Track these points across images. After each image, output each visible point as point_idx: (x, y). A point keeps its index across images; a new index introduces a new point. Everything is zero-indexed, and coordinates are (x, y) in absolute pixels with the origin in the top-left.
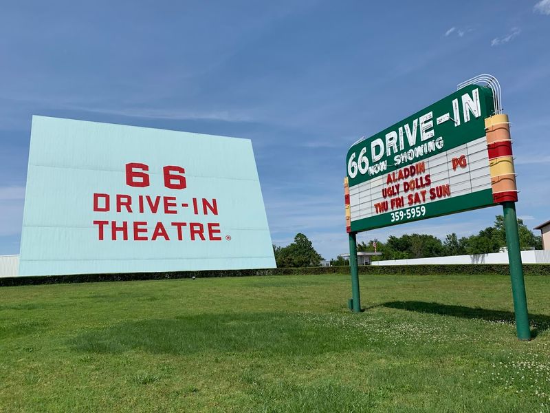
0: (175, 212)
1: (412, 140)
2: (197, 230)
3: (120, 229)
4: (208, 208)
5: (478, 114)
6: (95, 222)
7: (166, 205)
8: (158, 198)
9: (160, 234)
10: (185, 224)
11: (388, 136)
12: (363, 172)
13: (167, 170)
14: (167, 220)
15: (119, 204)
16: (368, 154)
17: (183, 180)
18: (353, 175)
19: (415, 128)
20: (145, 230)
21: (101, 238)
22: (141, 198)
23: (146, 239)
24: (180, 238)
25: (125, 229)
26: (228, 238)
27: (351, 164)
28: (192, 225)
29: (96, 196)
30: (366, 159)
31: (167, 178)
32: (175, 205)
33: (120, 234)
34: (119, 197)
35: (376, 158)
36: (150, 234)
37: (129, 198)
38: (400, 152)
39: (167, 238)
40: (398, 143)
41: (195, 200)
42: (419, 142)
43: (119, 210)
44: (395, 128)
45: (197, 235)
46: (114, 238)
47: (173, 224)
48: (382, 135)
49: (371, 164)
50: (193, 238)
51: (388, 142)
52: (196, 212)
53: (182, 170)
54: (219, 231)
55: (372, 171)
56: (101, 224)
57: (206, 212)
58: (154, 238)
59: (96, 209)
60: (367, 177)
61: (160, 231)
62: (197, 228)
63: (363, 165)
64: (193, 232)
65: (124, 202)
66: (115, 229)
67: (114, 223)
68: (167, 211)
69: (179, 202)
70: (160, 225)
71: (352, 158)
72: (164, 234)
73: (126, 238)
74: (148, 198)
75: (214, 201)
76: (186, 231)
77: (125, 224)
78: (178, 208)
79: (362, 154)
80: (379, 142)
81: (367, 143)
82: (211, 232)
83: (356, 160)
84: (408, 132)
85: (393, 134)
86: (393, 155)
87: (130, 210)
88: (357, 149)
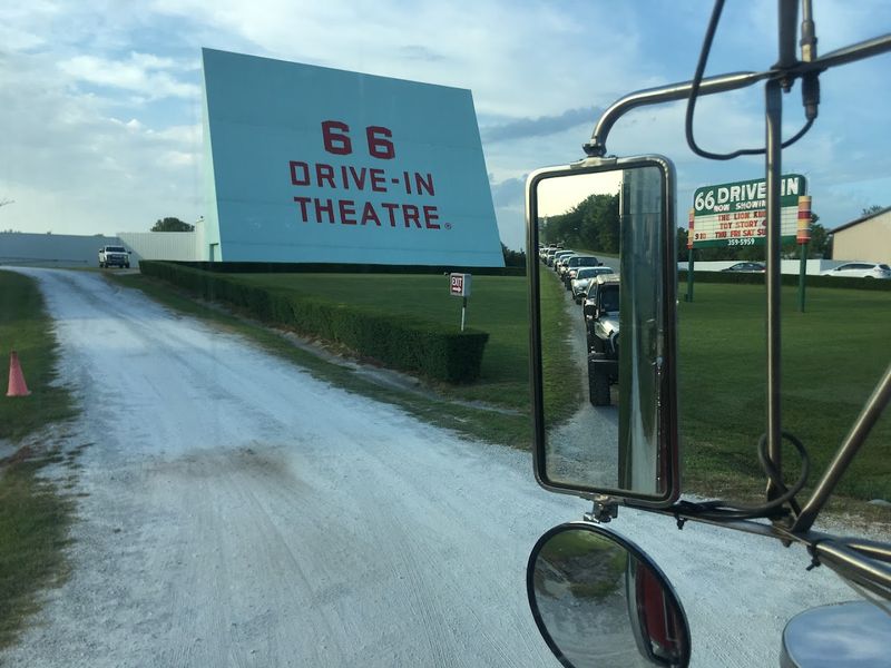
0: (385, 190)
1: (751, 196)
2: (411, 215)
3: (324, 209)
4: (422, 186)
5: (796, 192)
6: (296, 199)
7: (374, 180)
8: (364, 170)
9: (371, 218)
10: (397, 206)
11: (733, 188)
12: (709, 208)
13: (371, 131)
14: (377, 199)
15: (320, 177)
16: (715, 196)
17: (390, 146)
18: (699, 209)
19: (754, 189)
20: (353, 212)
21: (305, 219)
22: (344, 168)
23: (354, 222)
24: (393, 224)
25: (329, 209)
26: (448, 226)
27: (698, 199)
28: (405, 207)
29: (293, 165)
30: (712, 199)
31: (372, 143)
32: (383, 180)
33: (325, 215)
34: (319, 167)
35: (721, 201)
36: (358, 217)
37: (331, 169)
38: (741, 201)
39: (378, 224)
40: (740, 195)
41: (406, 174)
42: (756, 199)
43: (320, 184)
44: (740, 184)
45: (411, 221)
46: (319, 220)
47: (384, 205)
48: (729, 186)
49: (716, 204)
50: (407, 225)
51: (732, 192)
52: (409, 192)
53: (388, 133)
54: (436, 217)
55: (717, 209)
56: (303, 201)
57: (420, 192)
58: (364, 222)
59: (295, 182)
60: (712, 212)
61: (370, 214)
62: (411, 212)
63: (709, 203)
64: (407, 217)
65: (324, 173)
66: (319, 209)
67: (317, 201)
68: (375, 188)
69: (388, 176)
70: (369, 206)
71: (700, 195)
72: (374, 217)
73: (332, 220)
74: (352, 169)
75: (429, 176)
76: (399, 214)
77: (329, 202)
78: (388, 184)
79: (709, 195)
80: (725, 190)
81: (715, 189)
82: (428, 217)
83: (704, 198)
84: (749, 189)
85: (737, 188)
86: (735, 202)
87: (333, 186)
88: (705, 190)
